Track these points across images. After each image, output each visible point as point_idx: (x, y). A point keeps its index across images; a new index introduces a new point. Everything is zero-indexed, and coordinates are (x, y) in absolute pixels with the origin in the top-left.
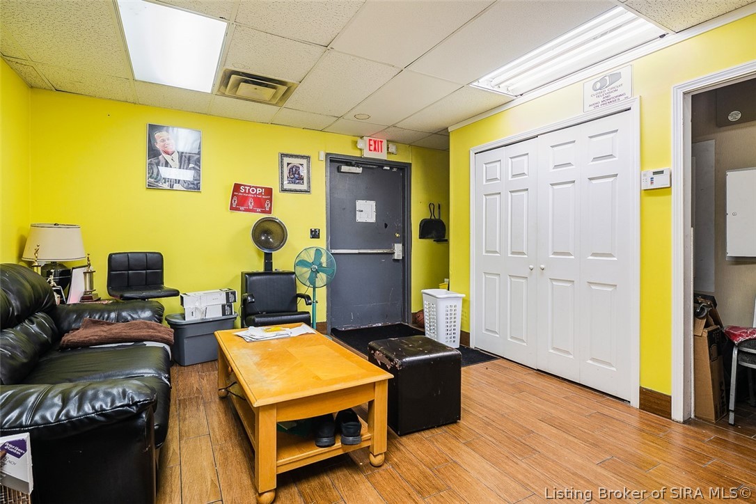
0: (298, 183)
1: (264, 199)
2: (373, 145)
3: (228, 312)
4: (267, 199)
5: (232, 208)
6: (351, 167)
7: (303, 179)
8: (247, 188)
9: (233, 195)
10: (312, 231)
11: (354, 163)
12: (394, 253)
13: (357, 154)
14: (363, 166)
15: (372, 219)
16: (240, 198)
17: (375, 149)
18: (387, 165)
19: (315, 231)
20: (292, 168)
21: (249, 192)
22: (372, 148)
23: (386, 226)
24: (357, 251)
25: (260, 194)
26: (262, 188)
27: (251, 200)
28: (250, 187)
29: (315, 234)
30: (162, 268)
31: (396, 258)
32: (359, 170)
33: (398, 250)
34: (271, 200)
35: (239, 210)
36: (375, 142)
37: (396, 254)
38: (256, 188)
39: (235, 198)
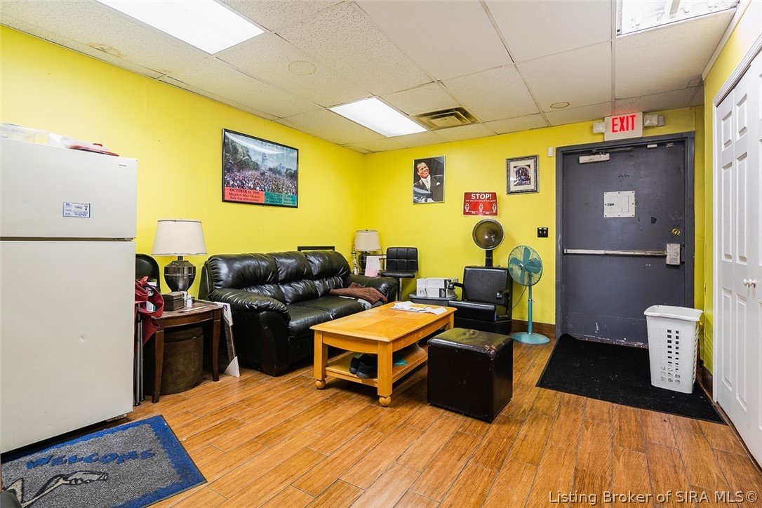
0: (525, 184)
1: (491, 202)
2: (619, 124)
3: (443, 295)
4: (494, 202)
5: (465, 213)
6: (592, 157)
7: (530, 179)
8: (478, 195)
9: (465, 203)
10: (539, 230)
11: (594, 151)
12: (666, 256)
13: (598, 139)
14: (610, 151)
15: (630, 212)
16: (471, 203)
17: (622, 128)
18: (652, 143)
19: (543, 230)
20: (519, 171)
21: (479, 198)
22: (617, 128)
23: (654, 220)
24: (602, 252)
25: (488, 199)
26: (489, 193)
27: (481, 205)
28: (480, 193)
29: (543, 233)
30: (417, 258)
31: (668, 263)
32: (606, 157)
33: (673, 253)
34: (496, 203)
35: (471, 214)
36: (622, 120)
37: (668, 258)
38: (485, 194)
39: (468, 205)
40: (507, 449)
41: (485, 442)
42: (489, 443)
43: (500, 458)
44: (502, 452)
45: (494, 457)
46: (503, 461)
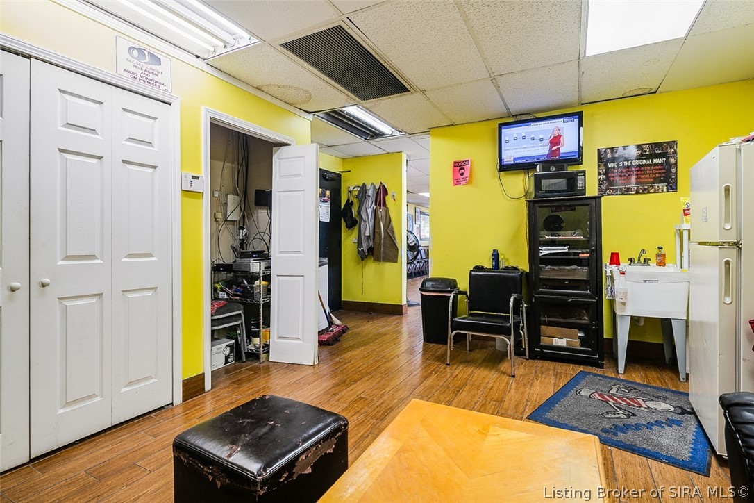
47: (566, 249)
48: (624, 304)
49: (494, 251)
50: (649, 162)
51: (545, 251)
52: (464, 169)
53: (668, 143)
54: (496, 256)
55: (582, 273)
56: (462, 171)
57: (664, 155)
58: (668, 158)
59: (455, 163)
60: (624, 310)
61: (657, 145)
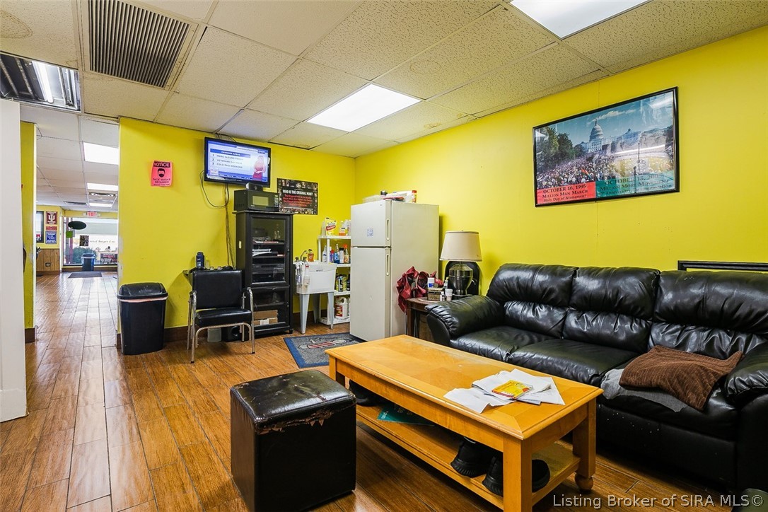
40: (190, 466)
41: (215, 458)
42: (210, 460)
43: (188, 456)
44: (192, 462)
45: (194, 454)
46: (183, 456)
47: (268, 251)
48: (306, 286)
49: (199, 253)
50: (304, 193)
51: (256, 253)
52: (163, 170)
53: (314, 183)
54: (201, 257)
55: (280, 268)
56: (162, 172)
57: (311, 191)
58: (314, 193)
59: (155, 162)
60: (306, 290)
61: (310, 184)
